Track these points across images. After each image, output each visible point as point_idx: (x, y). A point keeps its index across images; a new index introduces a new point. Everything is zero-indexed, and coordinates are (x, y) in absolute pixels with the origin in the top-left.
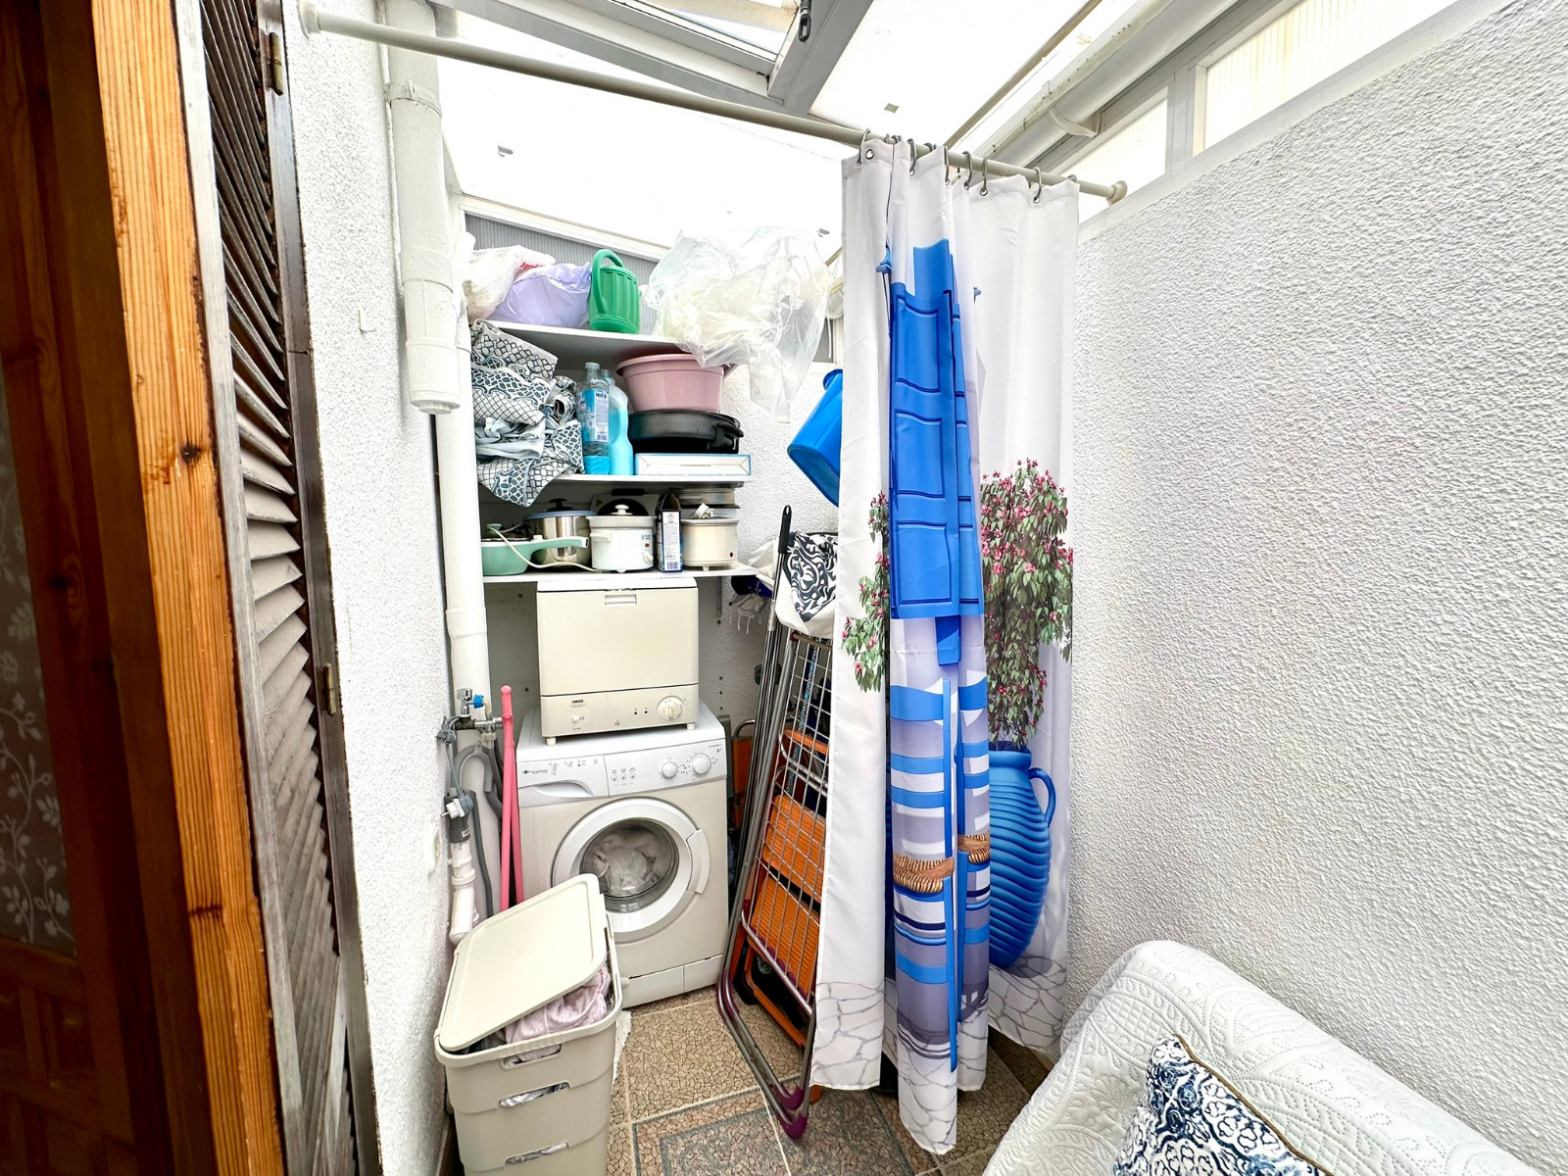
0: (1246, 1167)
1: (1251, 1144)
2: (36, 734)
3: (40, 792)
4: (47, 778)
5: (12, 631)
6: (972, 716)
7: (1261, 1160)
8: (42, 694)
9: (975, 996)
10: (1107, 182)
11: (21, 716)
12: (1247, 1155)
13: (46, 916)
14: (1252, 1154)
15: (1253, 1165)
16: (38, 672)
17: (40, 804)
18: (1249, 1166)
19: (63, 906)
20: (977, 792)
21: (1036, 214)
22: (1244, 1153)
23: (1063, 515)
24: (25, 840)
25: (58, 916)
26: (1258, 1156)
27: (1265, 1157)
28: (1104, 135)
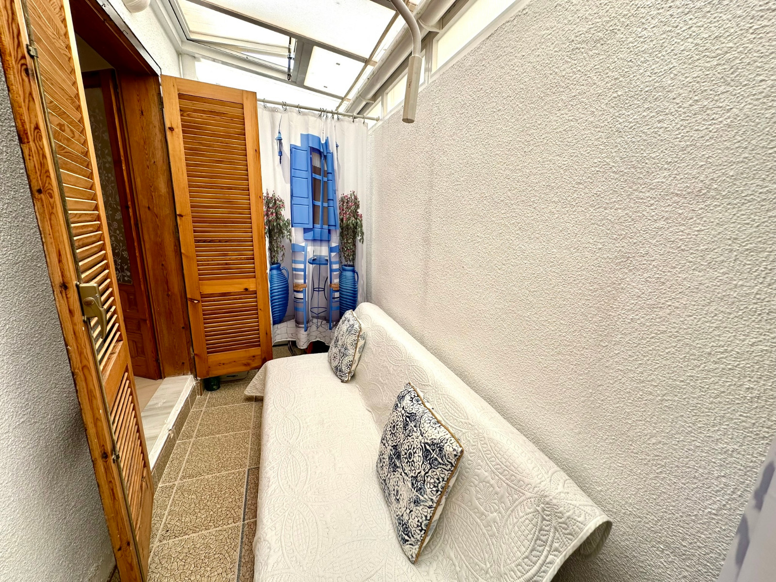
2: (122, 238)
3: (123, 250)
4: (124, 248)
5: (116, 217)
6: (333, 254)
8: (123, 230)
9: (334, 323)
10: (376, 117)
11: (118, 235)
13: (125, 276)
16: (122, 226)
17: (123, 253)
19: (129, 274)
20: (335, 273)
21: (353, 125)
23: (358, 205)
24: (120, 261)
25: (128, 276)
28: (376, 102)
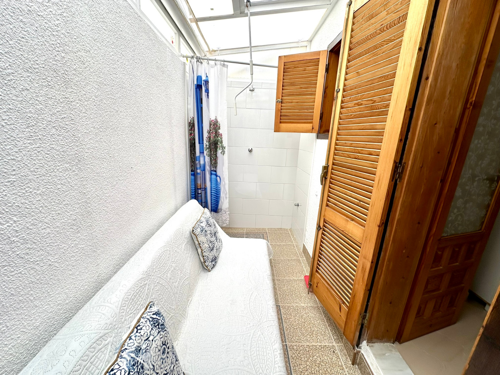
0: (132, 371)
1: (123, 371)
7: (129, 365)
12: (128, 371)
14: (127, 369)
15: (131, 368)
18: (132, 369)
22: (128, 372)
26: (127, 367)
27: (127, 364)
